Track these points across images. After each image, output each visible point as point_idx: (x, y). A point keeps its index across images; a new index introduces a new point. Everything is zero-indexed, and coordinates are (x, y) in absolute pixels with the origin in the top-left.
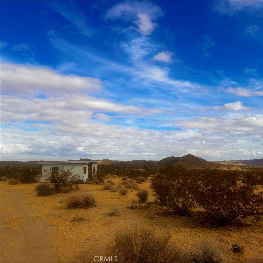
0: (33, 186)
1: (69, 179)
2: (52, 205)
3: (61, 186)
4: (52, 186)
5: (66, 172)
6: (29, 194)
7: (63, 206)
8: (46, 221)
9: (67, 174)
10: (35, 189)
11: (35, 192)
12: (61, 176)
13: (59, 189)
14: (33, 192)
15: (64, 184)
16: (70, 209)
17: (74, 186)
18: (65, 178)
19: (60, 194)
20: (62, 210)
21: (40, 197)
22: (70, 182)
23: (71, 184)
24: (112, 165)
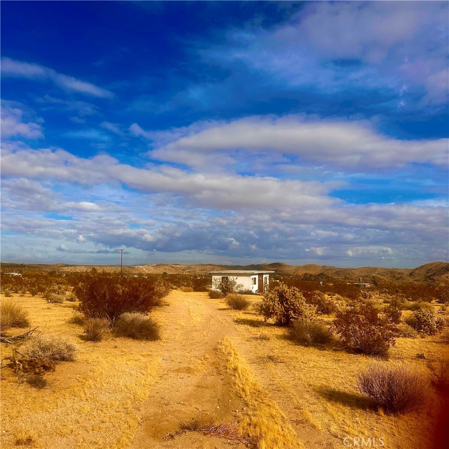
24: (322, 274)
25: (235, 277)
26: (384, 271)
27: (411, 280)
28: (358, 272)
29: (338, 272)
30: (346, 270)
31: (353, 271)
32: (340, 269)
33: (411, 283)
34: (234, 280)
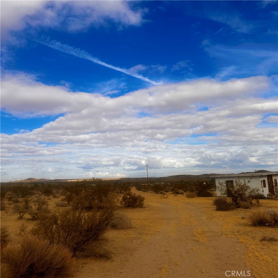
0: (209, 199)
1: (247, 193)
2: (235, 221)
3: (240, 201)
4: (229, 200)
5: (243, 186)
6: (208, 208)
7: (246, 223)
8: (232, 237)
9: (244, 188)
10: (212, 203)
11: (213, 206)
12: (238, 190)
13: (237, 205)
14: (211, 206)
15: (243, 199)
16: (256, 226)
17: (254, 201)
18: (242, 192)
19: (239, 209)
20: (247, 227)
21: (219, 211)
22: (249, 197)
23: (251, 198)
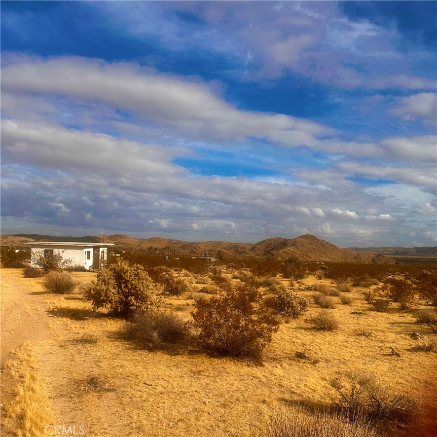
9: (57, 258)
18: (55, 262)
24: (167, 248)
25: (61, 250)
26: (228, 245)
27: (252, 255)
28: (204, 246)
29: (185, 246)
30: (192, 244)
31: (199, 245)
32: (186, 242)
33: (252, 257)
34: (59, 254)
